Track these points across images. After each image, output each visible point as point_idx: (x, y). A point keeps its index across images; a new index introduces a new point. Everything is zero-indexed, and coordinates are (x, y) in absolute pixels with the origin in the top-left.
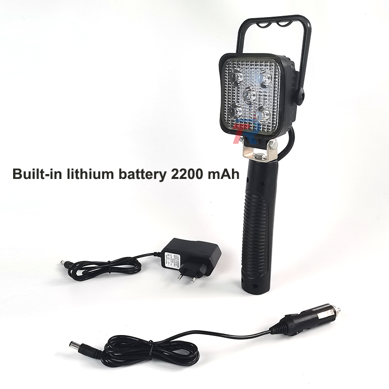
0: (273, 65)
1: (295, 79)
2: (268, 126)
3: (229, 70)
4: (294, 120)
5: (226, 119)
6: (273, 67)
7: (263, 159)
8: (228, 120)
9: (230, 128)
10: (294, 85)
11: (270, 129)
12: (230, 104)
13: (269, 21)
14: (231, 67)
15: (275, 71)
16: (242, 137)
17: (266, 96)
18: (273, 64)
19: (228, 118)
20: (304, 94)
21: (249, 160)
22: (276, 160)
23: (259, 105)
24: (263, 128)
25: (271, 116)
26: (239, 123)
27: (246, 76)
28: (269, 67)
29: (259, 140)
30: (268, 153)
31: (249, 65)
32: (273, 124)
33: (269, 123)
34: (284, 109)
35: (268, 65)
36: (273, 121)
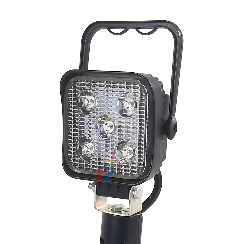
0: (138, 88)
1: (165, 105)
2: (132, 167)
3: (74, 92)
4: (164, 159)
5: (72, 159)
6: (139, 90)
7: (123, 212)
8: (74, 160)
9: (76, 171)
10: (164, 113)
11: (135, 172)
12: (77, 138)
13: (126, 26)
14: (78, 88)
15: (141, 96)
16: (92, 182)
17: (130, 128)
18: (139, 86)
19: (74, 157)
20: (177, 124)
21: (102, 213)
22: (139, 213)
23: (119, 139)
24: (125, 170)
25: (137, 154)
26: (91, 164)
27: (101, 101)
28: (132, 90)
29: (118, 186)
30: (130, 203)
31: (104, 86)
32: (139, 165)
33: (134, 163)
34: (154, 145)
35: (131, 87)
36: (139, 161)
